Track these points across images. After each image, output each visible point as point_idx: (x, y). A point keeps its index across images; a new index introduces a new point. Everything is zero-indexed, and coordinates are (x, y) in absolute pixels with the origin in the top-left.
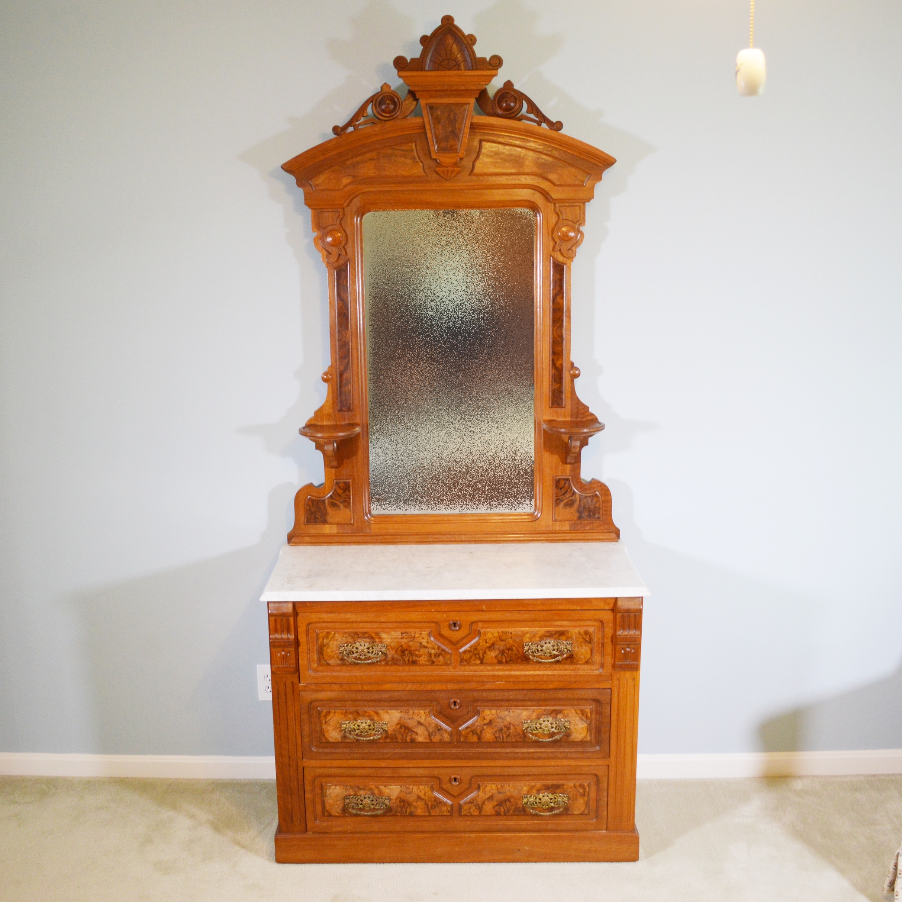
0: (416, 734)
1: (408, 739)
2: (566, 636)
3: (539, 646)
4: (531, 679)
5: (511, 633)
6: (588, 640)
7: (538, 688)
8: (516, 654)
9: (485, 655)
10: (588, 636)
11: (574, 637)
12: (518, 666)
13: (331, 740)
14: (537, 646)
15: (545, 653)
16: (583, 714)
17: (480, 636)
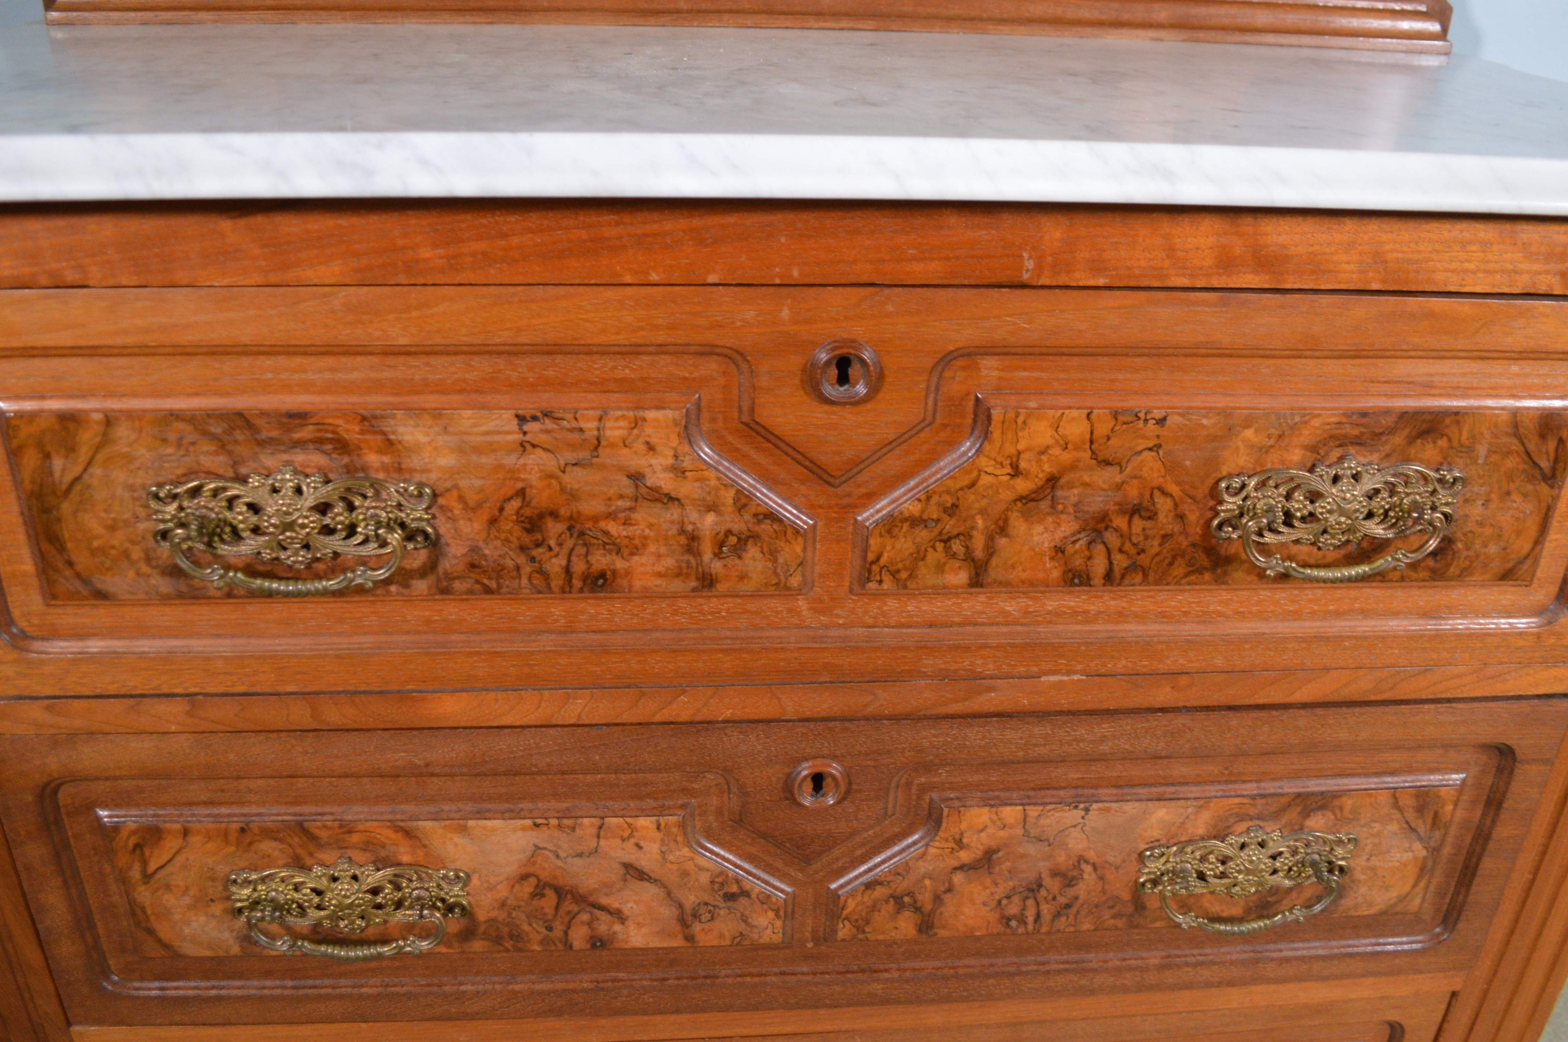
0: (618, 915)
1: (579, 937)
2: (1443, 443)
3: (1298, 496)
4: (1219, 662)
5: (1161, 422)
6: (1545, 464)
7: (1247, 702)
8: (1165, 537)
9: (1002, 542)
10: (1552, 445)
11: (1482, 450)
12: (1161, 597)
13: (190, 950)
14: (1288, 497)
15: (1325, 531)
16: (1420, 810)
17: (986, 436)
